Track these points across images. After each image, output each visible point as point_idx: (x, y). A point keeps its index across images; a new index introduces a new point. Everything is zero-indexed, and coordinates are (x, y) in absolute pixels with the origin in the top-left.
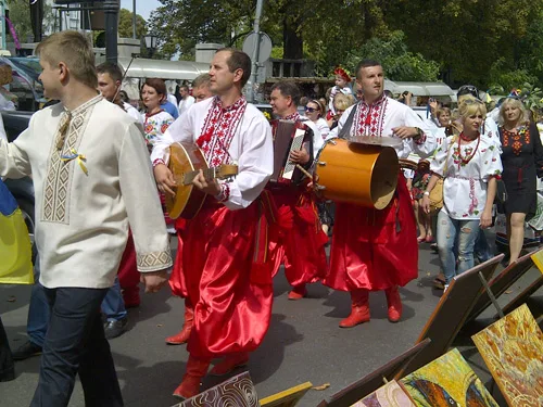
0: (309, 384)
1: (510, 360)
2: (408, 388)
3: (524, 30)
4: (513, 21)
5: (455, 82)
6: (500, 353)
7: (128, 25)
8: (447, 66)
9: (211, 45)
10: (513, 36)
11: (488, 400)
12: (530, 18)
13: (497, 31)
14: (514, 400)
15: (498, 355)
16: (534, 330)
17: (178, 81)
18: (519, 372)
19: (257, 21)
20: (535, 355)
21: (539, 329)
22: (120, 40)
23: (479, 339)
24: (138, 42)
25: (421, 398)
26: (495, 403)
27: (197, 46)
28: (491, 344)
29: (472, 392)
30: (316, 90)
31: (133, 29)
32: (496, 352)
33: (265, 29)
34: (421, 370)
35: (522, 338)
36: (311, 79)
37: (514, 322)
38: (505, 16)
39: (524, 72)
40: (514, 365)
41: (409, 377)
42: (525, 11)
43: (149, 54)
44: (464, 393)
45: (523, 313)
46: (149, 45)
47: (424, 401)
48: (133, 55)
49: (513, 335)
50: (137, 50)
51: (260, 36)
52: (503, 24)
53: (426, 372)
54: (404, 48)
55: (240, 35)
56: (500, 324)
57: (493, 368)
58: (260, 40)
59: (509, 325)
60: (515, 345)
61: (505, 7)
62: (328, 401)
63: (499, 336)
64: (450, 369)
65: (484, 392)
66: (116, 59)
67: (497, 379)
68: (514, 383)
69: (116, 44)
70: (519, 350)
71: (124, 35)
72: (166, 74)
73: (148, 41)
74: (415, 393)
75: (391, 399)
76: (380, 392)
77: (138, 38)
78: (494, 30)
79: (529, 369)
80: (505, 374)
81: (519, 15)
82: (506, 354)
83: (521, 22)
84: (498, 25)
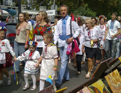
0: (66, 88)
2: (90, 89)
3: (116, 5)
4: (114, 3)
7: (23, 2)
9: (43, 7)
11: (108, 91)
13: (110, 5)
14: (114, 91)
15: (110, 81)
16: (119, 75)
17: (35, 15)
18: (115, 85)
19: (54, 2)
20: (119, 81)
22: (22, 5)
23: (106, 77)
24: (26, 6)
25: (93, 91)
26: (109, 92)
27: (40, 7)
28: (109, 78)
29: (104, 90)
31: (25, 3)
33: (56, 3)
34: (93, 85)
35: (116, 77)
37: (114, 73)
38: (112, 2)
40: (114, 83)
41: (90, 86)
42: (117, 1)
43: (28, 9)
44: (103, 90)
45: (116, 71)
46: (28, 7)
47: (93, 92)
48: (25, 9)
49: (114, 76)
50: (26, 8)
51: (55, 5)
52: (111, 4)
53: (94, 85)
55: (50, 5)
56: (111, 74)
57: (109, 84)
58: (55, 6)
59: (113, 74)
60: (114, 79)
62: (71, 91)
63: (111, 77)
64: (99, 84)
65: (107, 89)
66: (21, 10)
67: (110, 87)
68: (114, 87)
69: (21, 6)
70: (115, 80)
71: (23, 4)
72: (32, 13)
73: (28, 5)
74: (91, 90)
75: (86, 91)
76: (83, 89)
77: (26, 5)
78: (109, 5)
79: (118, 84)
80: (112, 86)
81: (115, 2)
82: (112, 81)
83: (116, 4)
84: (110, 4)
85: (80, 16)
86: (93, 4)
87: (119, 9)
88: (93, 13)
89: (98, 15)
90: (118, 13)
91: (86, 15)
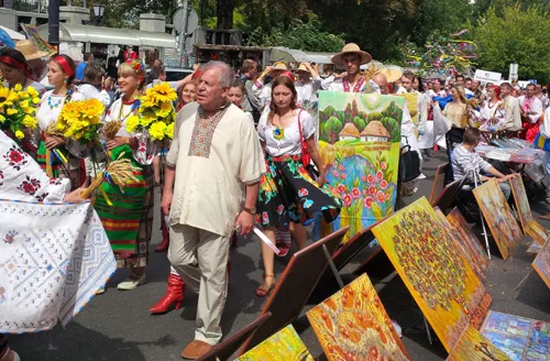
1: (344, 334)
6: (334, 327)
15: (332, 330)
16: (372, 299)
18: (352, 344)
20: (371, 324)
21: (377, 297)
23: (315, 317)
24: (88, 11)
28: (325, 318)
32: (330, 326)
35: (359, 308)
37: (352, 293)
40: (347, 337)
46: (97, 14)
49: (350, 306)
50: (87, 18)
56: (336, 297)
57: (325, 344)
59: (346, 297)
60: (350, 317)
63: (334, 309)
64: (281, 348)
67: (329, 354)
70: (354, 322)
73: (96, 10)
77: (87, 7)
79: (364, 339)
80: (337, 348)
82: (340, 327)
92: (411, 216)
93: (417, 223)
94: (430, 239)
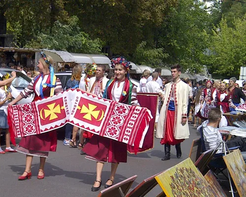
4: (154, 14)
5: (113, 55)
8: (108, 44)
10: (154, 24)
12: (165, 12)
13: (143, 20)
30: (15, 56)
36: (12, 49)
38: (148, 9)
39: (160, 50)
42: (163, 7)
52: (147, 15)
54: (78, 28)
61: (148, 4)
78: (140, 19)
81: (158, 10)
83: (159, 14)
84: (143, 15)
85: (54, 51)
86: (94, 13)
87: (170, 31)
88: (91, 41)
89: (107, 49)
90: (168, 43)
91: (71, 49)
92: (182, 171)
93: (186, 176)
94: (195, 189)
